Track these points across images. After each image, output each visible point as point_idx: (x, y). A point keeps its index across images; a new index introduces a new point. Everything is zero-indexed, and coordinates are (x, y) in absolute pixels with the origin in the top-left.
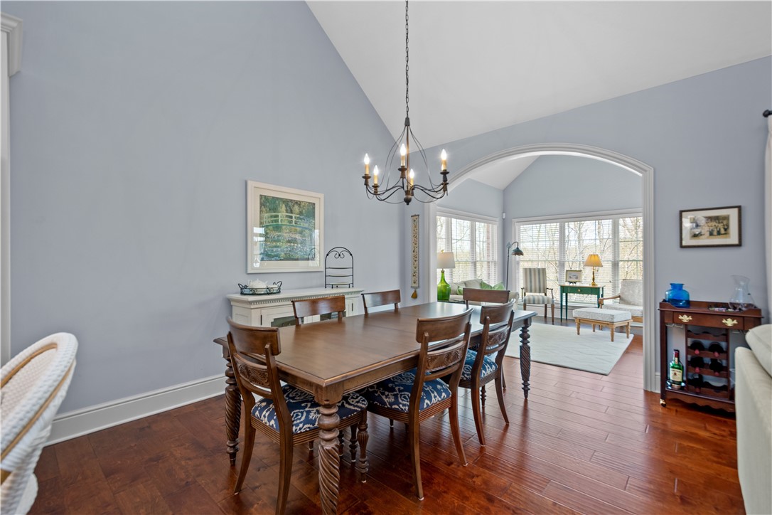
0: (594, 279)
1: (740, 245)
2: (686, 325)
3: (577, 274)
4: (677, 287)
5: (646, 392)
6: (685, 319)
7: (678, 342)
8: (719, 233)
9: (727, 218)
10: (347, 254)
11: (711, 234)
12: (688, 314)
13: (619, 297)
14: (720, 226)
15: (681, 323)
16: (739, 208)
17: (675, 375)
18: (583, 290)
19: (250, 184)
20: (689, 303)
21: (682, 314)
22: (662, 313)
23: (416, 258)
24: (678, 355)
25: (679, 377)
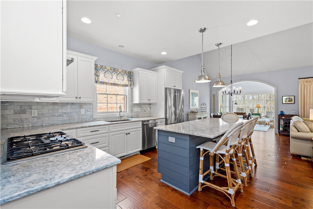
0: (258, 111)
1: (294, 103)
2: (283, 119)
3: (253, 110)
4: (282, 112)
5: (275, 134)
6: (283, 118)
7: (282, 122)
8: (290, 101)
9: (292, 98)
10: (205, 104)
11: (289, 101)
12: (284, 117)
13: (266, 116)
14: (290, 100)
15: (282, 119)
16: (294, 96)
17: (281, 129)
18: (255, 114)
19: (190, 90)
20: (284, 115)
21: (283, 117)
22: (279, 116)
23: (214, 105)
24: (282, 125)
25: (282, 129)
